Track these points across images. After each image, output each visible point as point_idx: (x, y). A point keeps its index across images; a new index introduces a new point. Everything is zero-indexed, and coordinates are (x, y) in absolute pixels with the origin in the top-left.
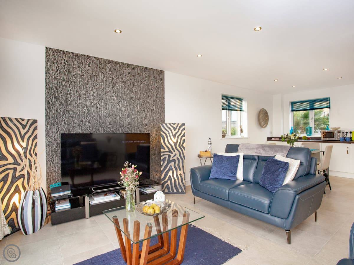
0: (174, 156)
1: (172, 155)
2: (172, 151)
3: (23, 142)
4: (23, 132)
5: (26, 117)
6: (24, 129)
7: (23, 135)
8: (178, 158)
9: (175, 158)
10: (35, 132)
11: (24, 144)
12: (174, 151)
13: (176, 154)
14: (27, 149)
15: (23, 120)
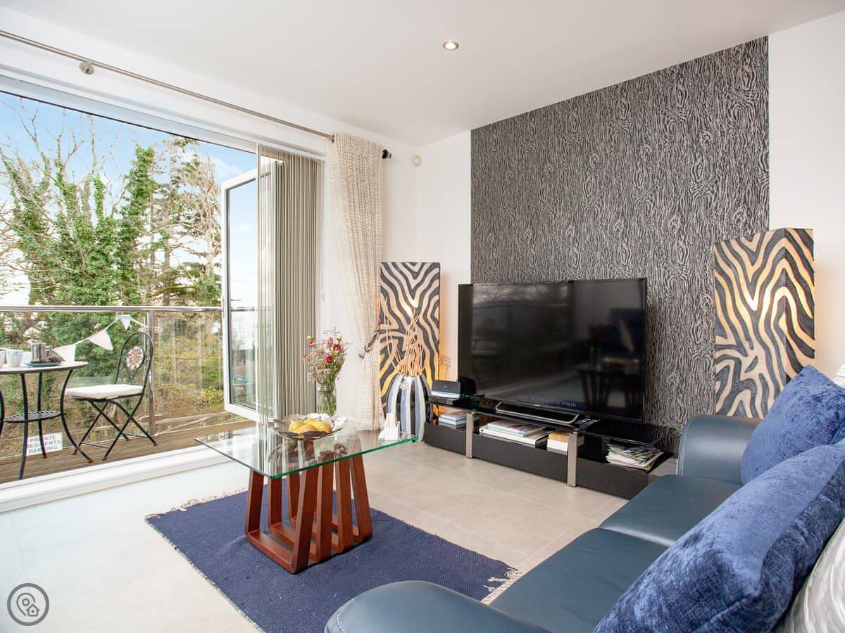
0: (751, 367)
1: (746, 363)
2: (746, 345)
3: (413, 298)
4: (413, 283)
5: (419, 260)
6: (415, 278)
7: (412, 287)
8: (761, 377)
9: (754, 374)
10: (433, 284)
11: (415, 303)
12: (752, 348)
13: (756, 357)
14: (420, 311)
15: (414, 264)
